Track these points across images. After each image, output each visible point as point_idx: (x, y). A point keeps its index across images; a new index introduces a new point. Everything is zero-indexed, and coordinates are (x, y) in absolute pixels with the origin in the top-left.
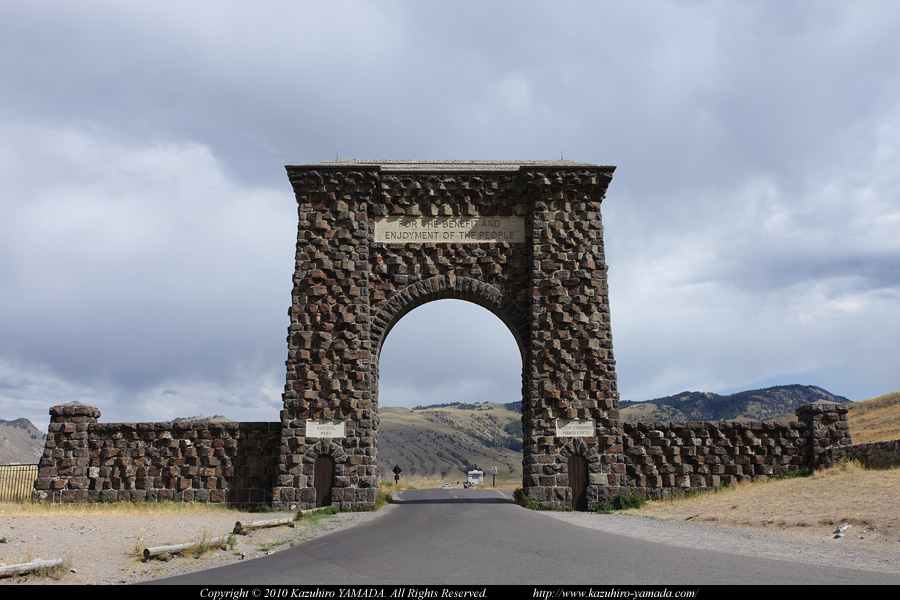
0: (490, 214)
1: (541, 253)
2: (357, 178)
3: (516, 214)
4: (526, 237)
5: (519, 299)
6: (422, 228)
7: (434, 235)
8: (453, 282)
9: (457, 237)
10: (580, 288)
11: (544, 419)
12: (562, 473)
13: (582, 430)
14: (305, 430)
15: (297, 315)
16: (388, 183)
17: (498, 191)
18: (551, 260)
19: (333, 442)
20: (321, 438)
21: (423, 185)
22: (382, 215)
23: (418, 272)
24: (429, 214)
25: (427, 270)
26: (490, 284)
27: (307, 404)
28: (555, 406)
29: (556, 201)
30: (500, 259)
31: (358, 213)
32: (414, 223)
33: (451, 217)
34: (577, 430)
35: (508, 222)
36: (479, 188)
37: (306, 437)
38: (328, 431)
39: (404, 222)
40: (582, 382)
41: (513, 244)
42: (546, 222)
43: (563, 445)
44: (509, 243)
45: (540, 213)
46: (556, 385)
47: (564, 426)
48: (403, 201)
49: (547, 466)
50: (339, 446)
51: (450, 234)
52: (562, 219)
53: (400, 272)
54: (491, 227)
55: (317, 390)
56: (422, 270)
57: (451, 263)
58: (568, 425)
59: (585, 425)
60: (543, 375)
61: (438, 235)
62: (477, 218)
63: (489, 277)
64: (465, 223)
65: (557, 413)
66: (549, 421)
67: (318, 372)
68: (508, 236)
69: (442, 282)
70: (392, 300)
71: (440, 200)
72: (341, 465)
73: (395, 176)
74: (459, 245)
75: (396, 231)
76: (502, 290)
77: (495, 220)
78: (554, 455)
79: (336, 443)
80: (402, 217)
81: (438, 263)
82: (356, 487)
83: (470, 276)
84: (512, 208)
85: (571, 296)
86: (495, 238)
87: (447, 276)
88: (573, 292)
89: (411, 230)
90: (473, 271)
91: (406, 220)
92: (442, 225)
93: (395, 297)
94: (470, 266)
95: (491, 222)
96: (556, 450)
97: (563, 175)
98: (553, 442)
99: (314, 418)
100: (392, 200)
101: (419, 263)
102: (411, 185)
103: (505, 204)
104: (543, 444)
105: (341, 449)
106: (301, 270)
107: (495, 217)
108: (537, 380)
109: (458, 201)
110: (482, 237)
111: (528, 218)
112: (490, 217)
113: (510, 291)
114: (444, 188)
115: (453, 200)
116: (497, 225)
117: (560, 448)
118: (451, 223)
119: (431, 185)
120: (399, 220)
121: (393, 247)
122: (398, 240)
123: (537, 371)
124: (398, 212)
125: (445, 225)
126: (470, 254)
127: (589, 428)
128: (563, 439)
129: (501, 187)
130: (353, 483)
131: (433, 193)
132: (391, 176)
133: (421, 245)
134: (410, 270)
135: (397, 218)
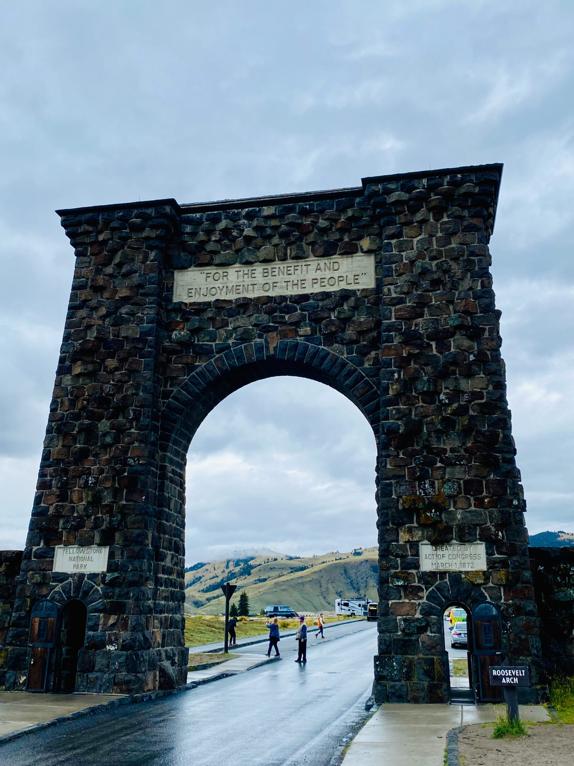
0: (327, 254)
1: (394, 295)
2: (146, 218)
3: (362, 251)
4: (377, 280)
5: (366, 365)
6: (235, 279)
7: (251, 288)
8: (275, 348)
9: (281, 287)
10: (454, 341)
11: (401, 543)
12: (431, 633)
13: (463, 561)
14: (52, 561)
15: (59, 400)
16: (190, 225)
17: (336, 221)
18: (408, 304)
19: (88, 579)
20: (73, 573)
21: (235, 224)
22: (183, 268)
23: (227, 338)
24: (244, 260)
25: (239, 334)
26: (325, 348)
27: (58, 523)
28: (418, 522)
29: (416, 224)
30: (339, 312)
31: (148, 265)
32: (225, 274)
33: (274, 263)
34: (455, 561)
35: (352, 262)
36: (310, 220)
37: (54, 571)
38: (84, 563)
39: (212, 275)
40: (462, 482)
41: (358, 290)
42: (402, 253)
43: (432, 585)
44: (352, 290)
45: (393, 241)
46: (420, 488)
47: (434, 553)
48: (210, 247)
49: (405, 620)
50: (97, 585)
51: (271, 285)
52: (426, 247)
53: (204, 340)
54: (327, 270)
55: (74, 503)
56: (234, 335)
57: (273, 322)
58: (440, 552)
59: (468, 552)
60: (398, 472)
61: (255, 286)
62: (309, 261)
63: (324, 338)
64: (292, 269)
65: (420, 533)
66: (408, 546)
67: (78, 477)
68: (352, 281)
69: (259, 349)
70: (193, 376)
71: (259, 241)
72: (96, 614)
73: (198, 215)
74: (283, 298)
75: (202, 287)
76: (343, 354)
77: (334, 261)
78: (417, 602)
79: (94, 580)
80: (209, 268)
81: (253, 323)
82: (114, 649)
83: (298, 338)
84: (358, 242)
85: (441, 353)
86: (333, 285)
87: (266, 341)
88: (443, 347)
89: (221, 283)
90: (302, 331)
91: (215, 271)
92: (262, 275)
93: (196, 373)
94: (297, 324)
95: (328, 265)
96: (420, 594)
97: (424, 185)
98: (417, 579)
99: (67, 544)
100: (196, 246)
101: (229, 325)
102: (220, 224)
103: (346, 239)
104: (397, 583)
105: (98, 591)
106: (70, 342)
107: (333, 257)
108: (388, 482)
109: (283, 241)
110: (315, 285)
111: (378, 254)
112: (326, 258)
113: (354, 355)
114: (263, 224)
115: (276, 240)
116: (336, 268)
117: (427, 589)
118: (274, 270)
119: (246, 222)
120: (206, 272)
121: (195, 307)
122: (204, 297)
123: (388, 466)
124: (204, 261)
125: (266, 274)
126: (298, 307)
127: (473, 556)
128: (433, 574)
129: (340, 216)
130: (111, 643)
131: (248, 232)
132: (194, 215)
133: (234, 301)
134: (218, 335)
135: (203, 270)
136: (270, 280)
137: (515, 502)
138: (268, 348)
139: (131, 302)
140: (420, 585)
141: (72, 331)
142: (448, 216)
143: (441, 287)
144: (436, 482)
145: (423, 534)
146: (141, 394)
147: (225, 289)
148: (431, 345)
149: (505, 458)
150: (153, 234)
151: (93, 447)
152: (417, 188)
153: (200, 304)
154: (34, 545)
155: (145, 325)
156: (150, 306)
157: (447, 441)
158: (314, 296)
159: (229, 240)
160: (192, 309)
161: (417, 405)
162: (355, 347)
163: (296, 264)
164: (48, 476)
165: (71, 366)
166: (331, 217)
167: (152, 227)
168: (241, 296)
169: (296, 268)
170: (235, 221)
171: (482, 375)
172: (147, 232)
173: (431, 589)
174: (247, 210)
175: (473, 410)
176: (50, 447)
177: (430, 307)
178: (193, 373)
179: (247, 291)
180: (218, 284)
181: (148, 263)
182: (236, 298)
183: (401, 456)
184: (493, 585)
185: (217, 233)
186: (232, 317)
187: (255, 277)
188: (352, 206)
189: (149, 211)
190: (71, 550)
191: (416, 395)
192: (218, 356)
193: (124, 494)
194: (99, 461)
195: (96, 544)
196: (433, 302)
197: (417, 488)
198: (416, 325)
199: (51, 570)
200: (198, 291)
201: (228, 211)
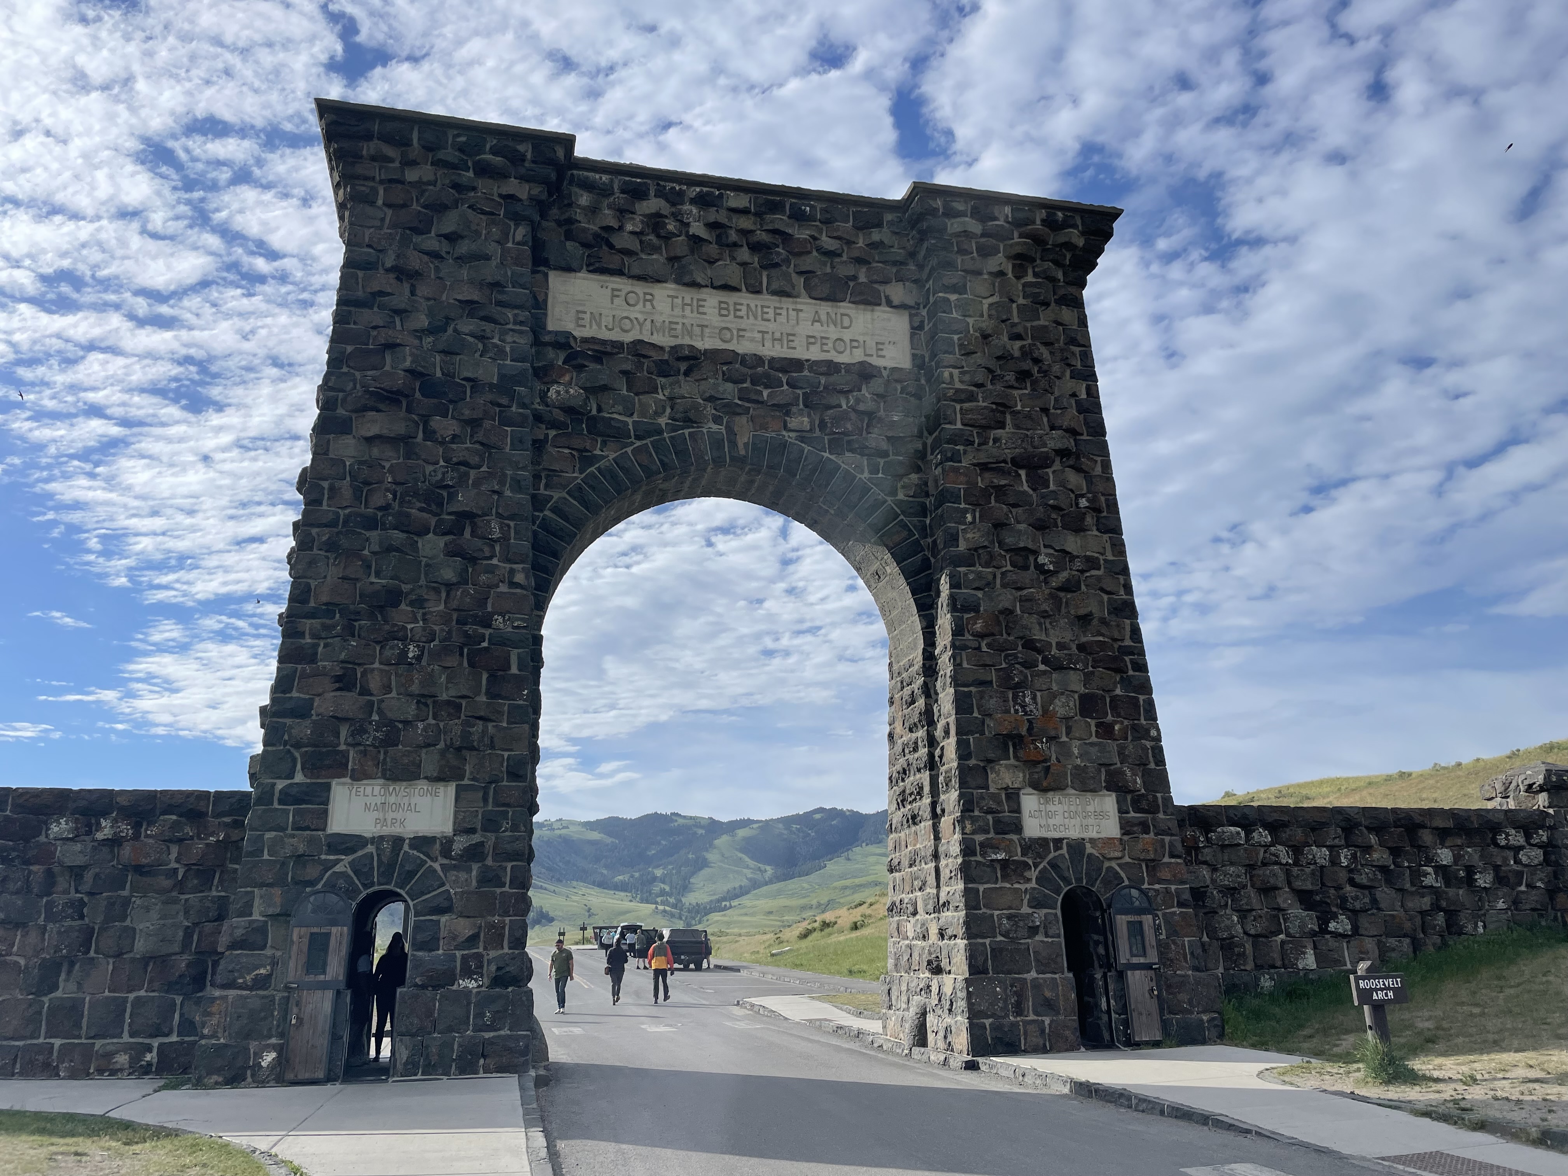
0: (831, 298)
2: (514, 159)
3: (889, 303)
4: (916, 356)
6: (667, 310)
7: (697, 330)
8: (746, 445)
9: (752, 340)
10: (1054, 472)
11: (992, 790)
12: (1047, 936)
13: (1085, 822)
14: (326, 812)
15: (325, 484)
16: (590, 192)
17: (849, 243)
18: (981, 403)
19: (411, 846)
20: (376, 835)
21: (673, 210)
22: (569, 269)
23: (657, 414)
24: (687, 279)
25: (681, 409)
26: (832, 457)
27: (337, 735)
28: (1016, 757)
29: (986, 277)
30: (858, 401)
31: (509, 248)
32: (648, 297)
33: (738, 294)
34: (1073, 821)
35: (873, 320)
36: (808, 232)
37: (329, 831)
38: (399, 815)
39: (623, 293)
40: (1076, 696)
41: (885, 368)
42: (969, 319)
43: (1043, 858)
44: (876, 367)
45: (953, 297)
46: (1015, 703)
47: (1042, 807)
48: (622, 241)
49: (1009, 917)
50: (432, 859)
51: (735, 333)
52: (1004, 317)
53: (613, 410)
54: (832, 326)
55: (371, 695)
56: (668, 410)
57: (739, 399)
58: (1051, 807)
59: (1090, 808)
60: (982, 675)
61: (707, 330)
62: (800, 303)
63: (830, 441)
64: (771, 311)
65: (1021, 775)
66: (1004, 796)
67: (378, 642)
68: (874, 352)
69: (717, 443)
70: (592, 474)
71: (713, 249)
72: (434, 918)
73: (605, 178)
74: (759, 360)
75: (604, 312)
76: (862, 472)
77: (842, 311)
78: (1023, 887)
79: (424, 849)
80: (616, 279)
81: (708, 395)
82: (475, 985)
83: (784, 433)
84: (881, 288)
85: (1034, 490)
86: (841, 353)
87: (730, 429)
88: (1038, 482)
89: (641, 312)
90: (794, 422)
91: (629, 288)
92: (717, 311)
93: (599, 469)
94: (785, 409)
95: (833, 316)
96: (1027, 874)
97: (1007, 216)
98: (1019, 850)
99: (358, 776)
100: (596, 236)
101: (660, 390)
102: (645, 203)
103: (862, 279)
104: (994, 857)
105: (435, 871)
106: (345, 369)
107: (842, 304)
108: (966, 689)
109: (756, 259)
110: (812, 348)
111: (916, 315)
112: (830, 303)
113: (880, 475)
114: (725, 221)
115: (744, 254)
116: (846, 324)
117: (1036, 866)
118: (738, 307)
119: (695, 211)
120: (611, 286)
121: (596, 347)
122: (608, 333)
123: (965, 665)
124: (611, 266)
125: (724, 312)
126: (785, 381)
127: (1100, 815)
128: (1043, 843)
129: (857, 236)
130: (468, 973)
131: (697, 229)
132: (597, 176)
133: (667, 349)
134: (637, 405)
135: (606, 281)
136: (730, 322)
137: (1153, 733)
138: (733, 444)
139: (482, 314)
140: (1025, 859)
141: (349, 349)
142: (1035, 275)
143: (1028, 385)
144: (1038, 694)
145: (1024, 776)
146: (508, 493)
147: (648, 323)
148: (1020, 475)
149: (1137, 663)
150: (523, 191)
151: (410, 586)
152: (996, 219)
153: (604, 342)
154: (279, 778)
155: (508, 362)
156: (518, 327)
157: (1052, 632)
158: (814, 365)
159: (658, 236)
160: (589, 349)
161: (1004, 569)
162: (882, 461)
163: (778, 305)
164: (307, 636)
165: (351, 419)
166: (845, 236)
167: (523, 178)
168: (679, 341)
169: (778, 311)
170: (673, 204)
171: (1096, 533)
172: (513, 186)
173: (1041, 866)
174: (698, 189)
175: (1086, 586)
176: (311, 578)
177: (1015, 413)
178: (592, 469)
179: (690, 334)
180: (635, 313)
181: (510, 245)
182: (673, 344)
183: (985, 649)
184: (1130, 860)
185: (638, 219)
186: (665, 376)
187: (705, 314)
188: (879, 225)
189: (521, 148)
190: (369, 789)
191: (1003, 553)
192: (638, 443)
193: (484, 682)
194: (424, 614)
195: (426, 778)
196: (1019, 408)
197: (1011, 703)
198: (996, 440)
199: (324, 830)
200: (596, 318)
201: (662, 183)
